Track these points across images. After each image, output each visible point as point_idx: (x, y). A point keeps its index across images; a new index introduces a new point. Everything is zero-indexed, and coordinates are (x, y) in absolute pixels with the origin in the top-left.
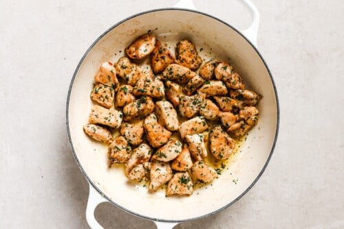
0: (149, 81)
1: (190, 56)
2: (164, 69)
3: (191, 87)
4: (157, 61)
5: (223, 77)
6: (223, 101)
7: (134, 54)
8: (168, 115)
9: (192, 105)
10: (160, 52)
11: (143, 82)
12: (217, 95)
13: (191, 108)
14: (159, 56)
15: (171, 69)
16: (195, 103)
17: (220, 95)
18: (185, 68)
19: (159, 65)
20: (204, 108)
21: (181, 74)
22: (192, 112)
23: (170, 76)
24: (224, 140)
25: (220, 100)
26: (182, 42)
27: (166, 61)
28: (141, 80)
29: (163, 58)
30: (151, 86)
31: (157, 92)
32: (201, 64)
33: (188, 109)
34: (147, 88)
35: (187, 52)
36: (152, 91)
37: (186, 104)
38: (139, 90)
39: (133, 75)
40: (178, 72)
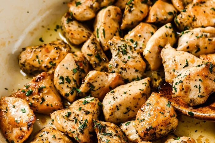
0: (69, 114)
1: (48, 51)
2: (58, 93)
3: (98, 57)
4: (43, 100)
5: (91, 7)
6: (130, 11)
7: (25, 128)
8: (125, 93)
9: (126, 57)
10: (31, 93)
11: (70, 122)
12: (120, 23)
13: (131, 60)
14: (36, 96)
15: (62, 78)
16: (125, 53)
17: (121, 15)
18: (66, 58)
19: (51, 99)
20: (137, 43)
21: (73, 66)
22: (137, 59)
23: (73, 84)
24: (198, 8)
25: (129, 18)
26: (22, 61)
27: (48, 86)
28: (64, 125)
29: (40, 90)
30: (77, 112)
31: (89, 105)
32: (63, 42)
33: (131, 63)
34: (80, 118)
35: (40, 55)
36: (87, 113)
37: (122, 65)
38: (82, 132)
39: (54, 137)
40: (70, 69)
